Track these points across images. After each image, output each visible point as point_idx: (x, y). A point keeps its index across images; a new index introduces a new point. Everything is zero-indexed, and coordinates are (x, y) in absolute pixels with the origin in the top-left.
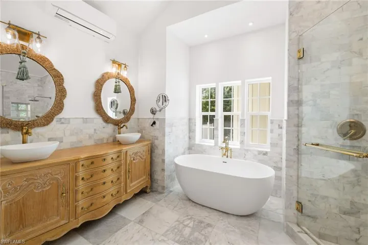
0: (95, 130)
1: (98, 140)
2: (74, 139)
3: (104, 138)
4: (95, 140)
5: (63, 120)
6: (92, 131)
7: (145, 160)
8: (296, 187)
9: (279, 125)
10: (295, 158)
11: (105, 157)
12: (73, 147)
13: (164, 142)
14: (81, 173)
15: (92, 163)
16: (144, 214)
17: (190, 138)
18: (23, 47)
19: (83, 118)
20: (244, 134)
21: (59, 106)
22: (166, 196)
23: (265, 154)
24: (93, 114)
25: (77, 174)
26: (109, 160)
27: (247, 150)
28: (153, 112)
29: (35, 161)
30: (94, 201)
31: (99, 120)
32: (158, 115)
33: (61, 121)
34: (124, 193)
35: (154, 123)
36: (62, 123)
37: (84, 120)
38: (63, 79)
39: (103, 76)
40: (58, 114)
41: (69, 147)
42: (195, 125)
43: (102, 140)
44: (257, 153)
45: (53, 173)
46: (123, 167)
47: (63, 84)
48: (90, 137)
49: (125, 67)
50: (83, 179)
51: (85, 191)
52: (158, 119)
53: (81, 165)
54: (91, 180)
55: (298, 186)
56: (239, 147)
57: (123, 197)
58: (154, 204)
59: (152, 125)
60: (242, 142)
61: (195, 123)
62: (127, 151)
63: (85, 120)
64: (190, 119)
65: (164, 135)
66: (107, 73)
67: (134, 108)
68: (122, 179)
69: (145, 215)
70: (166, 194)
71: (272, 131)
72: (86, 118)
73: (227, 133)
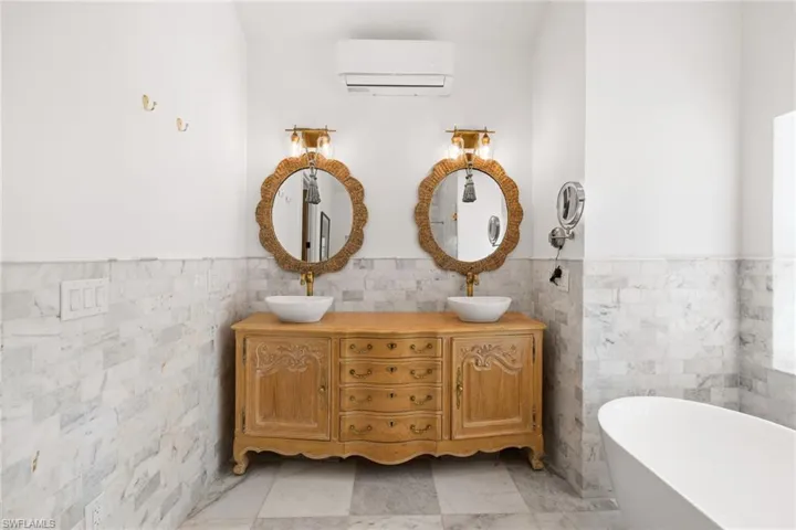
0: (418, 282)
1: (425, 303)
2: (379, 296)
3: (437, 301)
4: (418, 303)
5: (363, 263)
6: (412, 285)
7: (520, 374)
11: (395, 341)
12: (381, 310)
13: (580, 334)
14: (349, 359)
15: (370, 347)
16: (477, 516)
17: (741, 340)
18: (312, 155)
19: (395, 259)
21: (356, 240)
22: (580, 509)
24: (415, 252)
25: (341, 360)
26: (403, 349)
28: (556, 242)
29: (297, 323)
30: (373, 424)
31: (426, 263)
32: (569, 251)
33: (360, 264)
34: (446, 438)
35: (558, 273)
36: (362, 267)
37: (397, 264)
38: (363, 192)
39: (434, 170)
40: (355, 252)
41: (372, 309)
42: (769, 289)
43: (434, 304)
45: (310, 348)
46: (441, 375)
47: (362, 200)
48: (408, 297)
49: (486, 136)
50: (352, 372)
51: (358, 397)
52: (566, 261)
53: (347, 346)
54: (368, 379)
57: (441, 444)
58: (526, 509)
59: (552, 280)
61: (770, 279)
62: (452, 339)
63: (400, 263)
64: (740, 266)
65: (579, 314)
66: (443, 163)
67: (518, 233)
68: (440, 401)
69: (479, 521)
70: (584, 504)
72: (401, 259)
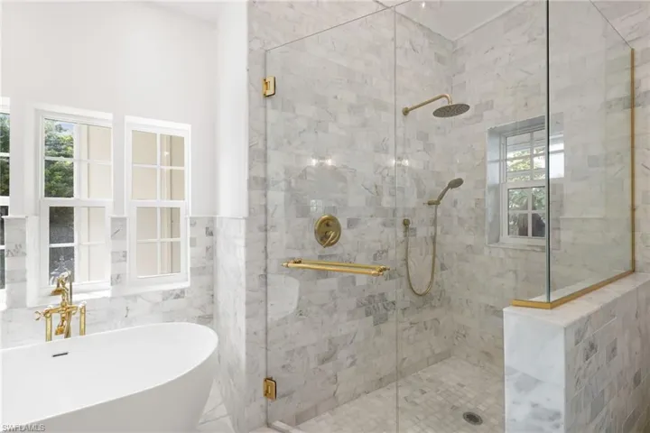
8: (264, 350)
9: (207, 228)
10: (260, 295)
20: (125, 256)
23: (180, 295)
27: (135, 297)
44: (159, 299)
55: (267, 349)
56: (108, 294)
60: (117, 279)
71: (193, 242)
73: (60, 259)
